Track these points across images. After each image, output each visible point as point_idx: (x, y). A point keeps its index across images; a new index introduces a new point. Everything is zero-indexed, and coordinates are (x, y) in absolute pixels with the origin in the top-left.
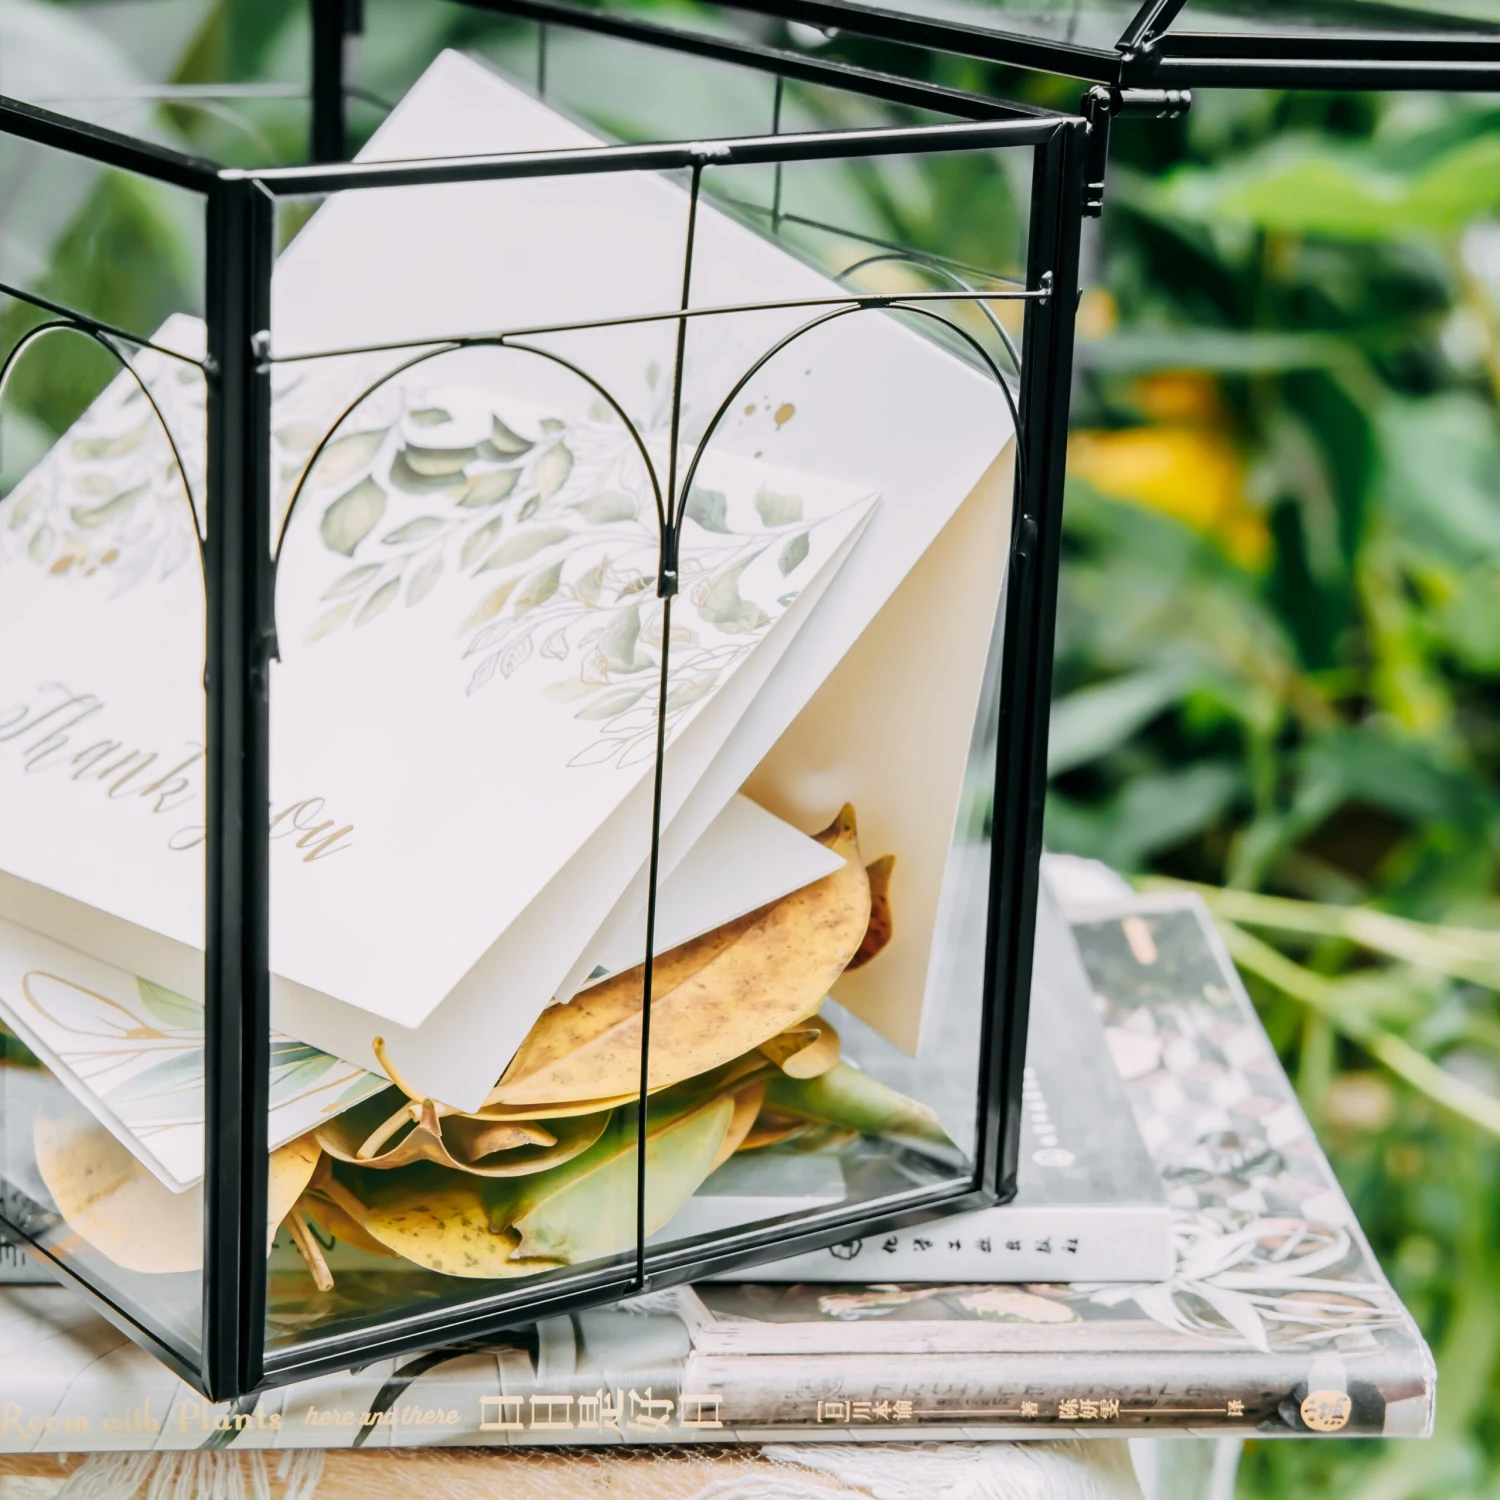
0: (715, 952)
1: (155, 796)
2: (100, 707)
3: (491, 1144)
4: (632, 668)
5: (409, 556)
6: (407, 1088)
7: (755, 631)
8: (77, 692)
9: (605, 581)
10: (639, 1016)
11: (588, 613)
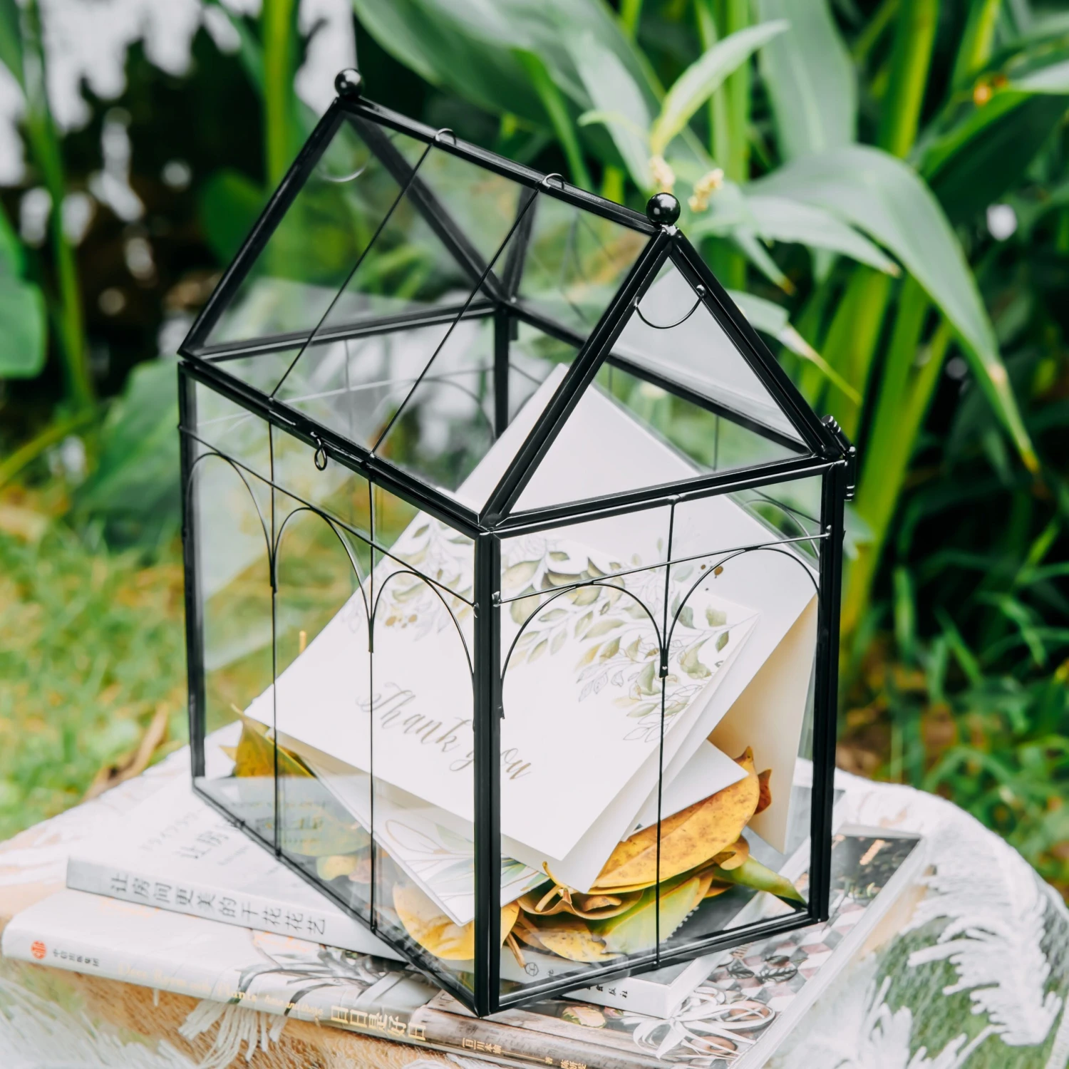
0: (691, 814)
1: (442, 744)
2: (414, 696)
3: (593, 905)
4: (651, 693)
5: (551, 628)
6: (555, 880)
7: (704, 679)
8: (403, 689)
9: (639, 648)
10: (656, 845)
11: (632, 664)
